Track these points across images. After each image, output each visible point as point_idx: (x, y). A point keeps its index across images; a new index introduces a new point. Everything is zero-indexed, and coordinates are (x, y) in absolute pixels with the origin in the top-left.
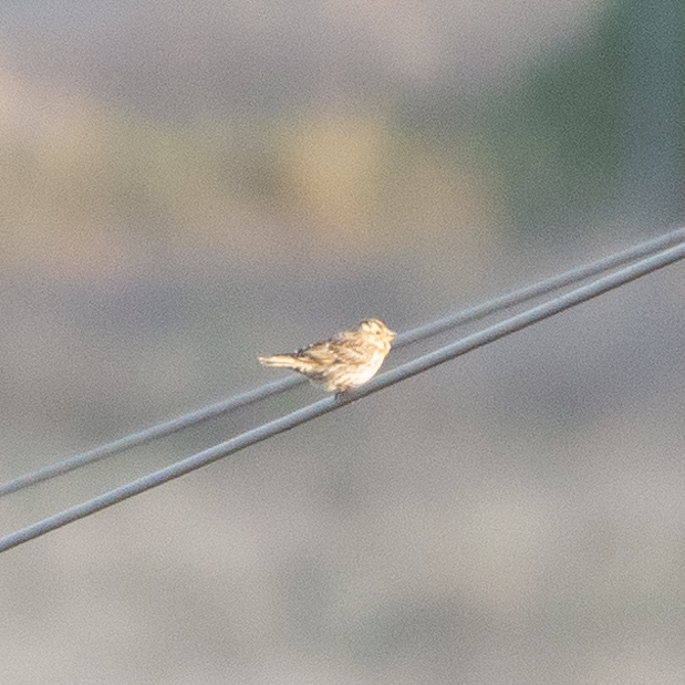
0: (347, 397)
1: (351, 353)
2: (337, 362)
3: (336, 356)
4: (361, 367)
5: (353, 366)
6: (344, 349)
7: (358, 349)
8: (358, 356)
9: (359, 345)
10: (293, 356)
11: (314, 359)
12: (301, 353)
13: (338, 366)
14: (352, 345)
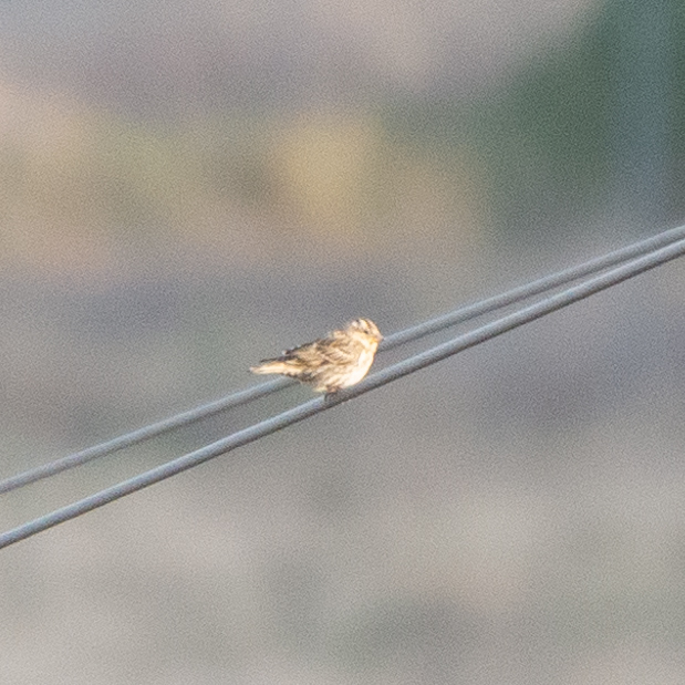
0: (337, 397)
1: (338, 352)
2: (325, 362)
3: (323, 356)
4: (349, 367)
5: (341, 367)
6: (331, 349)
7: (345, 348)
8: (345, 355)
9: (347, 345)
10: (281, 360)
11: (302, 362)
12: (289, 356)
13: (326, 367)
14: (339, 344)
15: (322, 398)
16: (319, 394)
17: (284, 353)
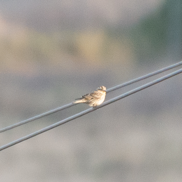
0: (96, 108)
3: (92, 97)
4: (99, 99)
6: (93, 95)
7: (97, 95)
10: (81, 99)
11: (86, 99)
12: (83, 97)
13: (92, 100)
14: (96, 94)
15: (92, 108)
16: (91, 107)
17: (81, 97)
